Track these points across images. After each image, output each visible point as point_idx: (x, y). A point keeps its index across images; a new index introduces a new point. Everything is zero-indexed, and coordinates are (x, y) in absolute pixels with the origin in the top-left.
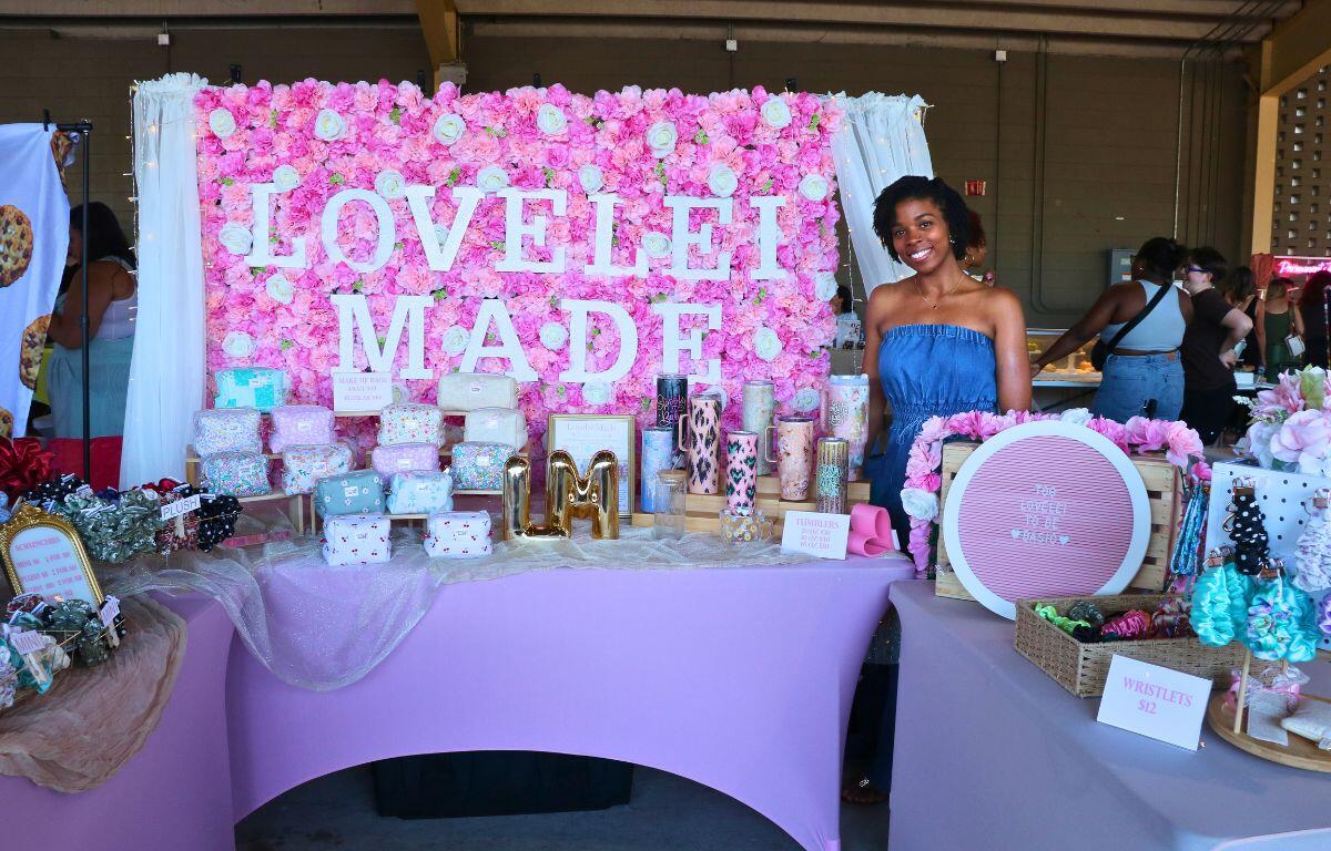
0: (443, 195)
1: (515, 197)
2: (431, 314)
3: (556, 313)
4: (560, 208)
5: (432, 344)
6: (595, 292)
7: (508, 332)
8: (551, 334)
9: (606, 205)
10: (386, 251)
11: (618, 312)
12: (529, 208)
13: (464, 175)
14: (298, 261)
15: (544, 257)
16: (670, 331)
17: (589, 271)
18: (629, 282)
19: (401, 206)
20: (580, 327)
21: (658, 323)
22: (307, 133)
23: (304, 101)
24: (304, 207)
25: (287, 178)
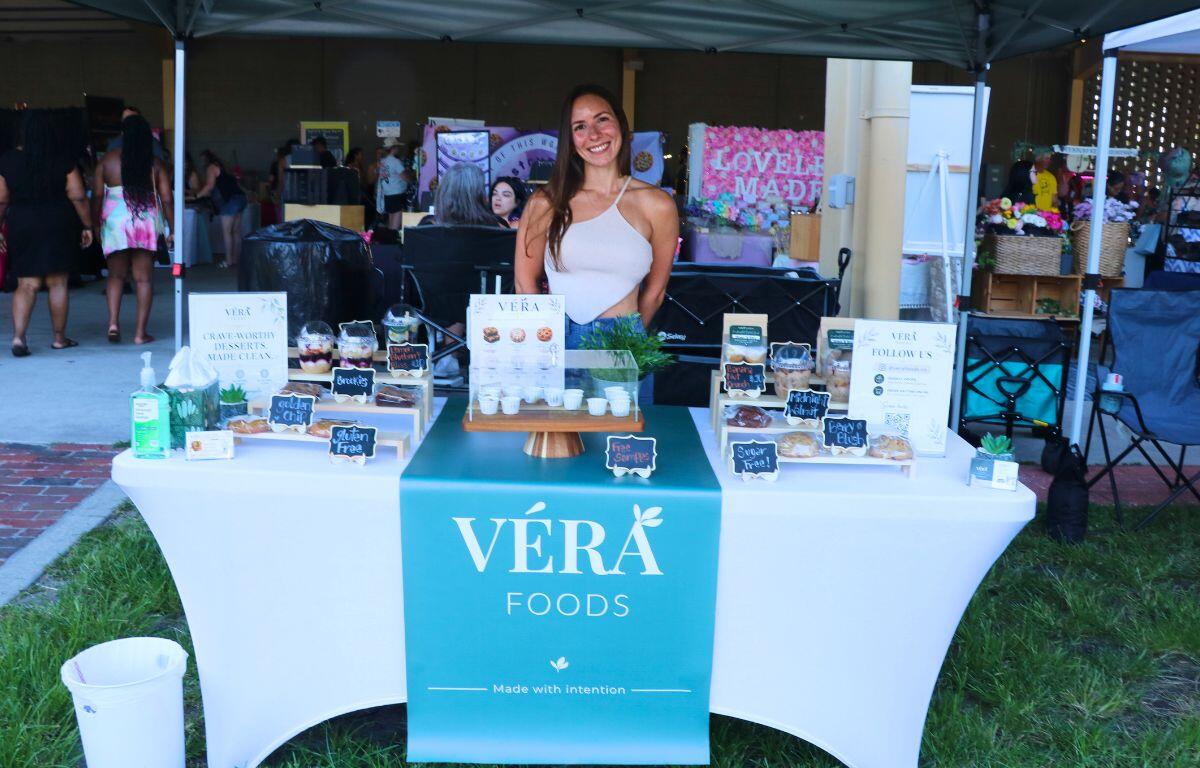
0: (763, 155)
1: (779, 156)
2: (758, 183)
3: (787, 183)
4: (789, 158)
5: (758, 189)
6: (796, 178)
7: (775, 187)
8: (785, 188)
9: (800, 158)
10: (749, 167)
11: (801, 183)
12: (782, 158)
13: (767, 150)
14: (728, 169)
15: (785, 170)
16: (813, 189)
17: (795, 173)
18: (804, 176)
19: (752, 157)
20: (792, 187)
21: (810, 186)
22: (732, 139)
23: (732, 131)
24: (730, 156)
25: (727, 149)
